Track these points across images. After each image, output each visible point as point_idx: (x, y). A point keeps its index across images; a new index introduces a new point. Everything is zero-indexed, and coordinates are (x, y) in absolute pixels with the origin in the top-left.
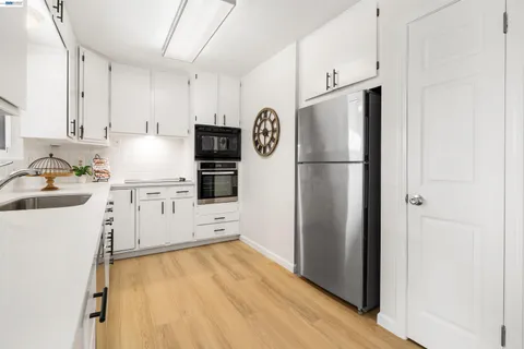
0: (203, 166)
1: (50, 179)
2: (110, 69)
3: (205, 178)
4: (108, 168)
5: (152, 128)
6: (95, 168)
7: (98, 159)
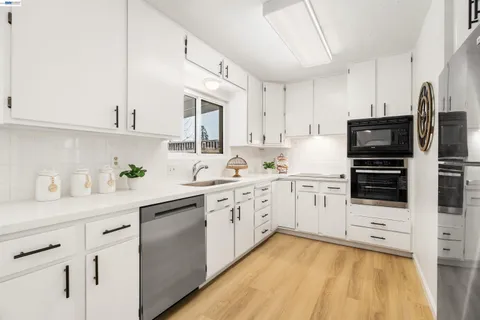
0: (356, 163)
1: (237, 170)
2: (285, 89)
3: (359, 176)
4: (287, 163)
5: (315, 130)
6: (278, 163)
7: (281, 158)
